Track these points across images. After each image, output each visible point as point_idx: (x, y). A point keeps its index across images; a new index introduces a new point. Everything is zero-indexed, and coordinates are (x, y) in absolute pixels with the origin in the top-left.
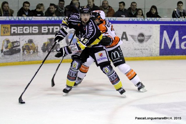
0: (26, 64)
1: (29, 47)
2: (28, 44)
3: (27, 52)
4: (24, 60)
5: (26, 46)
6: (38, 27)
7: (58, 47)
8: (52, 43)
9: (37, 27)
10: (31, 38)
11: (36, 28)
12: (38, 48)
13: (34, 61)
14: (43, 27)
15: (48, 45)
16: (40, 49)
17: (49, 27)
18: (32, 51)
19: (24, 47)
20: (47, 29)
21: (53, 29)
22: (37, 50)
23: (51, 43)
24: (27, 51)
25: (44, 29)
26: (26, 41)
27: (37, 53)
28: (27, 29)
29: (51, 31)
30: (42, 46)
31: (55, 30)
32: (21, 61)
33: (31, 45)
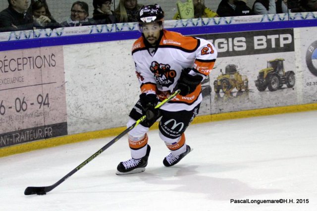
0: (223, 119)
1: (228, 83)
2: (227, 76)
3: (224, 92)
4: (221, 110)
5: (221, 81)
6: (246, 38)
7: (290, 78)
8: (278, 69)
9: (243, 39)
10: (232, 63)
11: (241, 41)
12: (249, 83)
13: (241, 110)
14: (256, 38)
15: (268, 75)
16: (252, 85)
17: (269, 37)
18: (235, 90)
19: (219, 83)
20: (264, 42)
21: (277, 40)
22: (247, 87)
23: (275, 70)
24: (225, 90)
25: (259, 41)
26: (221, 70)
27: (248, 94)
28: (222, 43)
29: (273, 46)
30: (256, 79)
31: (282, 43)
32: (213, 112)
33: (234, 76)
